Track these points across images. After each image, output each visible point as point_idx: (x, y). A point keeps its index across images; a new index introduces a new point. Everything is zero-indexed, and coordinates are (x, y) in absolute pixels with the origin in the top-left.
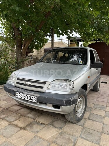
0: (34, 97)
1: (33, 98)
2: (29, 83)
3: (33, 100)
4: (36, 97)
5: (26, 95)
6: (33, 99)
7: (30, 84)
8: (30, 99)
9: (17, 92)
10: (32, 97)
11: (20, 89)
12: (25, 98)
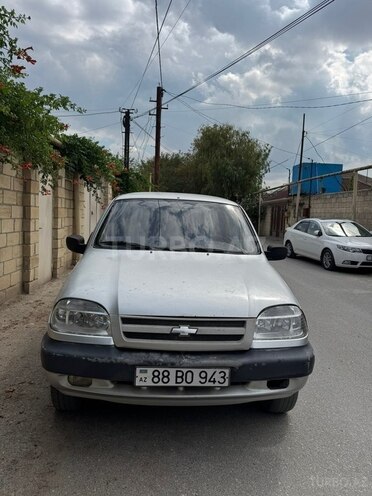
0: (218, 371)
1: (217, 373)
2: (185, 330)
3: (214, 382)
4: (227, 371)
5: (185, 371)
6: (218, 377)
7: (193, 331)
8: (203, 381)
9: (140, 365)
10: (210, 372)
11: (151, 354)
12: (179, 380)
